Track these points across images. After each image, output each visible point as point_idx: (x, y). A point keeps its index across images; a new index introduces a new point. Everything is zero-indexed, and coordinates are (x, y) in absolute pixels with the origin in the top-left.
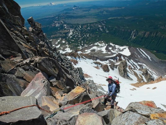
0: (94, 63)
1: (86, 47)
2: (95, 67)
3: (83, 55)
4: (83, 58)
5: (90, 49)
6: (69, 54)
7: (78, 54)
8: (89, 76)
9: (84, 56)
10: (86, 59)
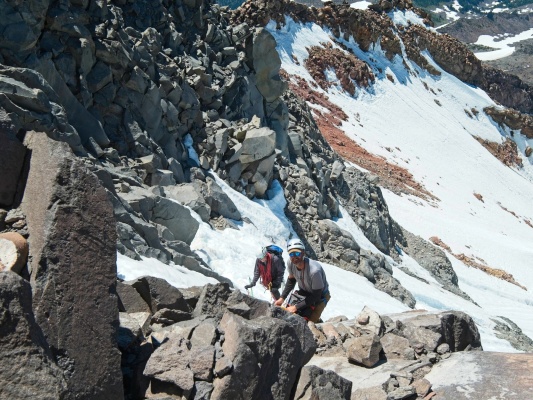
0: (491, 113)
1: (491, 15)
2: (487, 144)
3: (423, 44)
4: (422, 62)
5: (514, 32)
6: (326, 12)
7: (390, 24)
8: (418, 187)
9: (433, 54)
10: (435, 74)
